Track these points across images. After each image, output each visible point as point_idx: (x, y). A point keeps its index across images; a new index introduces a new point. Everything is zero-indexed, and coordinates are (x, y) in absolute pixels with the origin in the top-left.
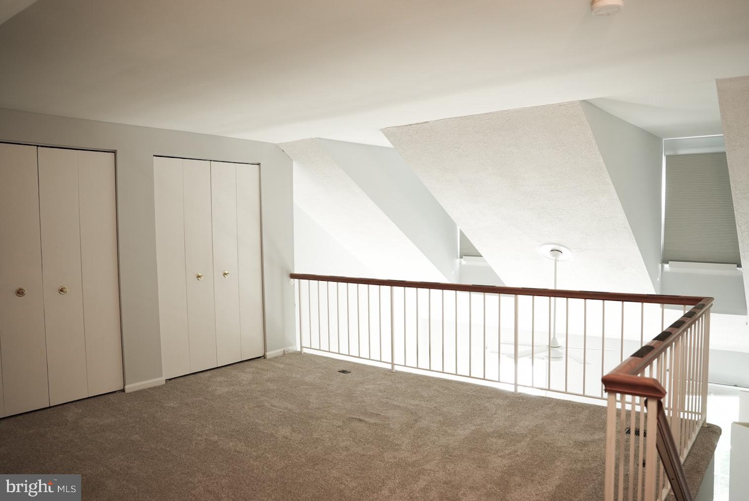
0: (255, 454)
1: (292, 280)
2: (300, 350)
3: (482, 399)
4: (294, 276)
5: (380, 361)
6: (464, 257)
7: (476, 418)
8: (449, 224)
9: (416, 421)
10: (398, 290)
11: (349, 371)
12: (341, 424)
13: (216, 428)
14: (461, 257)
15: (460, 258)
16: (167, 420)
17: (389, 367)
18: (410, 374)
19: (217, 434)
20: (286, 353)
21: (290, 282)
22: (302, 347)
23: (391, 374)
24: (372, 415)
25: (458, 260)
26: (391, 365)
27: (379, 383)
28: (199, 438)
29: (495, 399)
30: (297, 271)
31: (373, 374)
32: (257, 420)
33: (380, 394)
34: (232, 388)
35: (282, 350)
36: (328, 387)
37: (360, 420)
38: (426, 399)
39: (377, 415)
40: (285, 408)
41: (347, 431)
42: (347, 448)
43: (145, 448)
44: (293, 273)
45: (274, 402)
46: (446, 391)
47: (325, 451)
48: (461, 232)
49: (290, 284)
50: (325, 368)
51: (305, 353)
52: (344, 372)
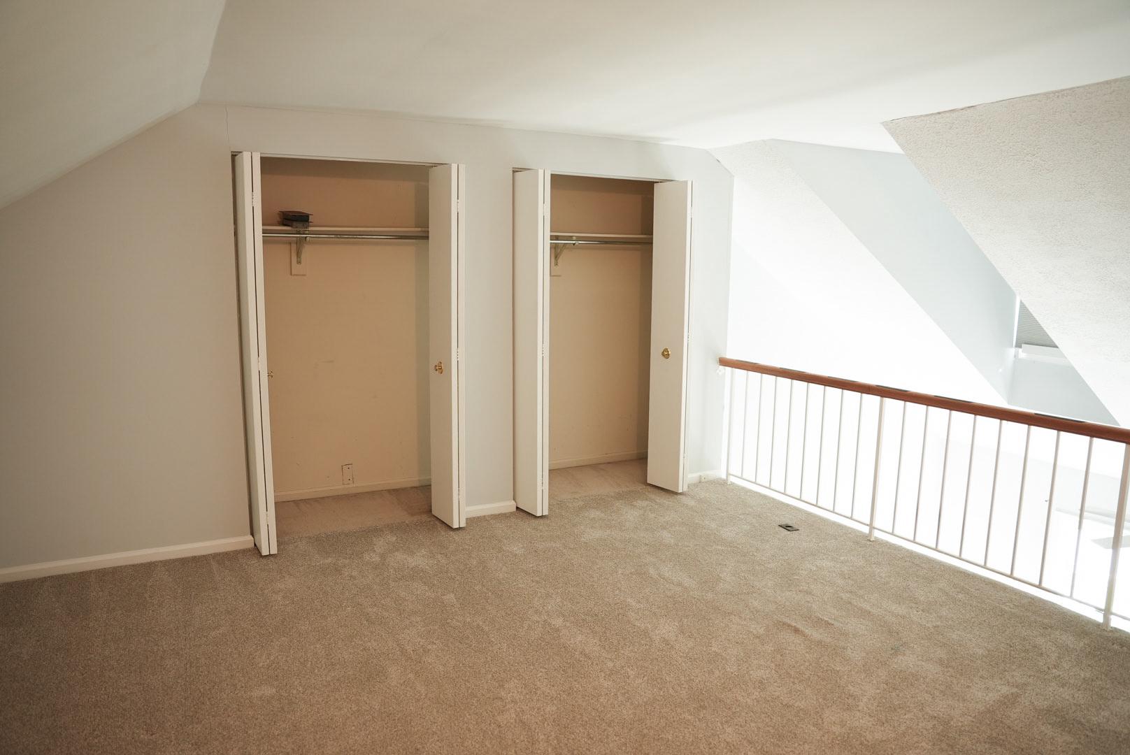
0: (610, 664)
1: (721, 367)
2: (725, 478)
3: (1030, 625)
4: (724, 362)
5: (851, 518)
6: (1023, 345)
7: (1014, 667)
8: (1000, 292)
9: (896, 651)
10: (892, 404)
11: (796, 527)
12: (762, 631)
13: (565, 603)
14: (1018, 345)
15: (1016, 346)
16: (501, 575)
17: (866, 530)
18: (899, 549)
19: (564, 616)
20: (703, 480)
21: (718, 371)
22: (728, 474)
23: (865, 544)
24: (819, 623)
25: (1013, 351)
26: (868, 528)
27: (842, 558)
28: (536, 618)
29: (1057, 633)
30: (731, 355)
31: (836, 539)
32: (629, 600)
33: (840, 582)
34: (608, 532)
35: (698, 474)
36: (755, 554)
37: (796, 631)
38: (921, 607)
39: (828, 623)
40: (680, 584)
41: (769, 648)
42: (761, 685)
43: (458, 621)
44: (724, 356)
45: (666, 571)
46: (960, 596)
47: (724, 683)
48: (1023, 306)
49: (718, 374)
50: (759, 516)
51: (732, 484)
52: (787, 527)
